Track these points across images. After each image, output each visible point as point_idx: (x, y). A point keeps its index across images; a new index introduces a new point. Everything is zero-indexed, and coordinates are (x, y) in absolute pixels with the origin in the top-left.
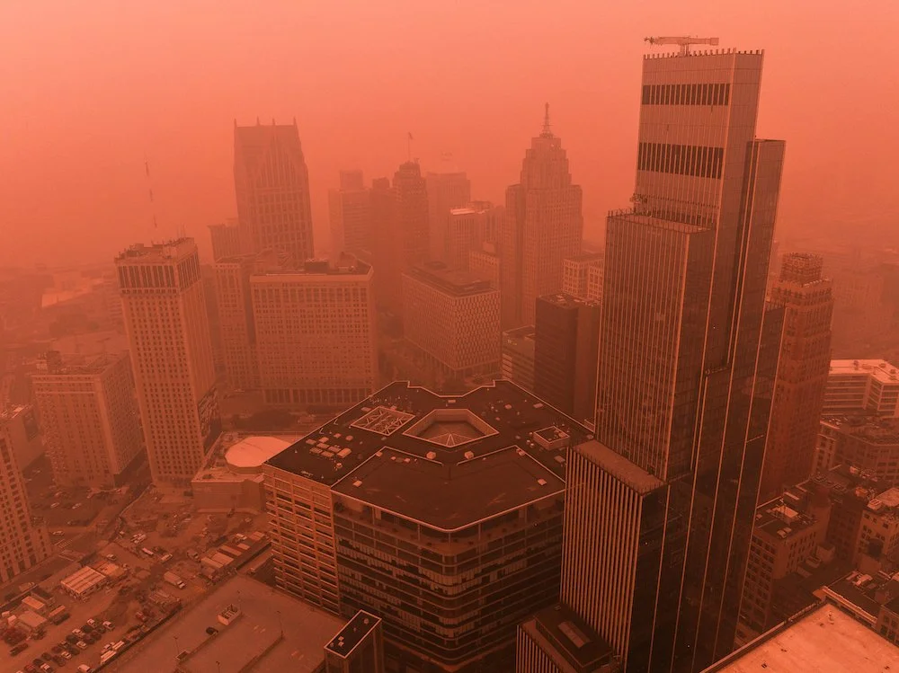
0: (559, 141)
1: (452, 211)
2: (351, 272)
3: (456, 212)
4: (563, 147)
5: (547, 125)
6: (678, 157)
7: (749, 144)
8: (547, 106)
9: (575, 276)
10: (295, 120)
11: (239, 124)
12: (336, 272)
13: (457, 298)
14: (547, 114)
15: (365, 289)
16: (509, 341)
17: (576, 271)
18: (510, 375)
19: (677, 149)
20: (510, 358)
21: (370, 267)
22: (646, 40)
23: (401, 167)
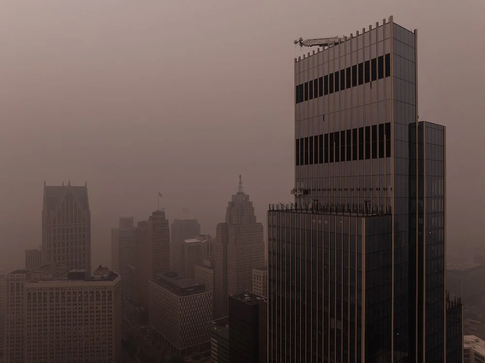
0: (248, 196)
1: (185, 241)
2: (103, 279)
3: (187, 241)
4: (250, 200)
5: (240, 187)
6: (337, 145)
7: (412, 126)
8: (240, 177)
9: (260, 280)
10: (86, 183)
11: (47, 185)
12: (92, 279)
13: (181, 297)
14: (240, 181)
15: (111, 291)
16: (215, 328)
17: (260, 277)
18: (216, 354)
19: (335, 136)
20: (216, 341)
21: (117, 276)
22: (296, 43)
23: (153, 213)
